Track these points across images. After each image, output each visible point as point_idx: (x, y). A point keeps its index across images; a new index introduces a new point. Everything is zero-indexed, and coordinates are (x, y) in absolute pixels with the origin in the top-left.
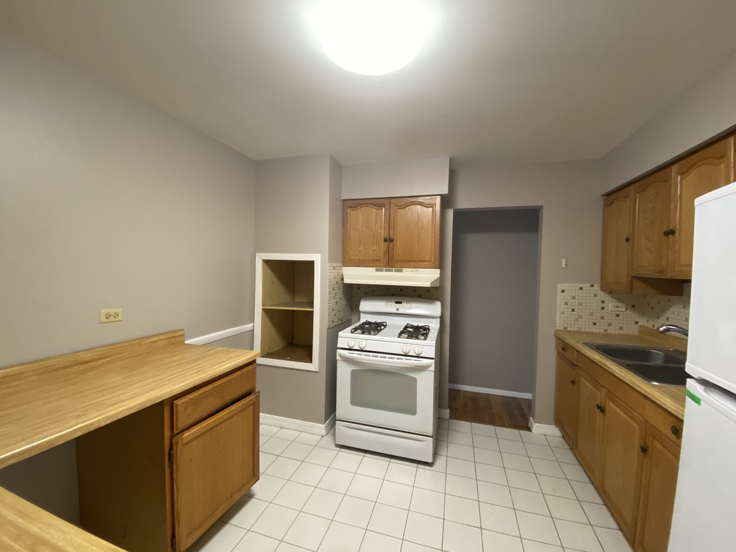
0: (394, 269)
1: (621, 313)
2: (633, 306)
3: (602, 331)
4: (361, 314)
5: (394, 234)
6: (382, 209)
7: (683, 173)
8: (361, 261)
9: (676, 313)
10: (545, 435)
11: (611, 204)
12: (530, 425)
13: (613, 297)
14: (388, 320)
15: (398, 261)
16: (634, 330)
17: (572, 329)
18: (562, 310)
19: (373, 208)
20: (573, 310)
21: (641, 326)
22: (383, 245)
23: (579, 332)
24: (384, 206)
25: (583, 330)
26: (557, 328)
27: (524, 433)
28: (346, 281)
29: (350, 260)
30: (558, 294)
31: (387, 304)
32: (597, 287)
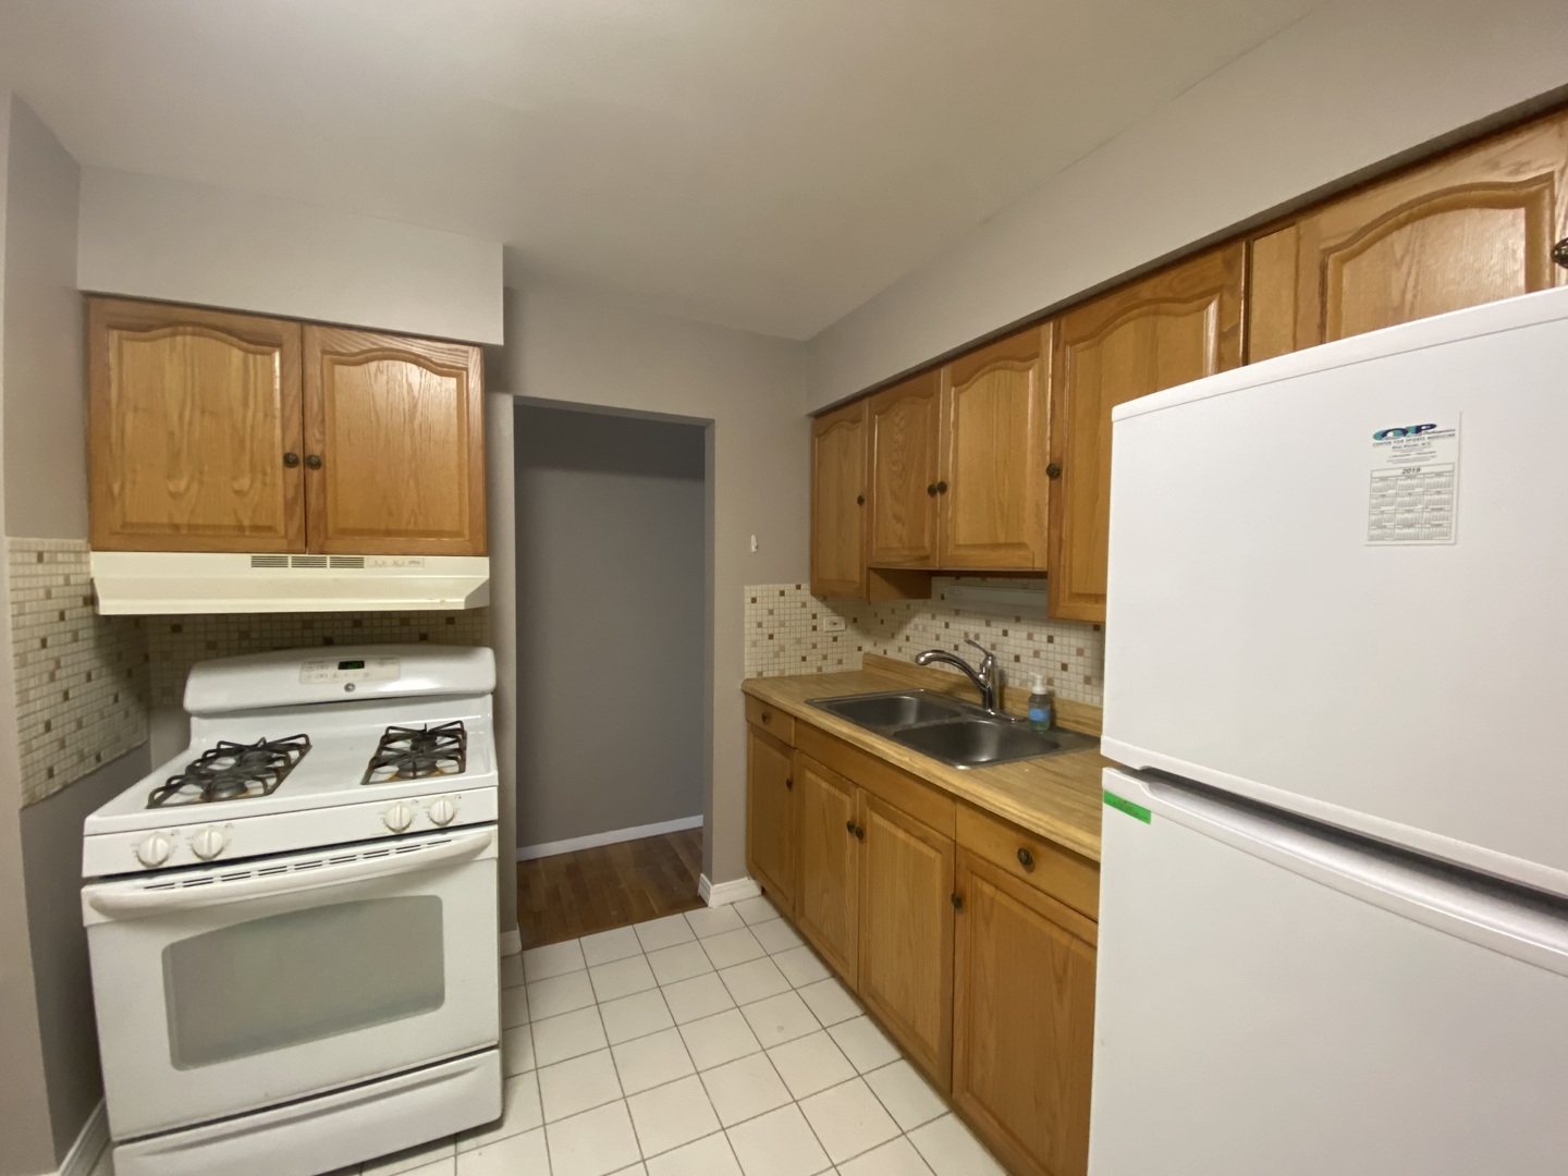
0: (328, 557)
1: (840, 633)
2: (855, 620)
3: (814, 671)
4: (194, 721)
5: (323, 441)
6: (270, 354)
7: (960, 382)
8: (184, 531)
9: (921, 627)
10: (732, 904)
11: (825, 432)
12: (701, 891)
13: (827, 606)
14: (312, 726)
15: (344, 532)
16: (855, 663)
17: (770, 674)
18: (754, 638)
19: (231, 344)
20: (771, 637)
21: (867, 654)
22: (282, 481)
23: (781, 679)
24: (279, 345)
25: (787, 673)
26: (747, 676)
27: (694, 915)
28: (107, 607)
29: (125, 525)
30: (747, 607)
31: (305, 673)
32: (806, 586)
